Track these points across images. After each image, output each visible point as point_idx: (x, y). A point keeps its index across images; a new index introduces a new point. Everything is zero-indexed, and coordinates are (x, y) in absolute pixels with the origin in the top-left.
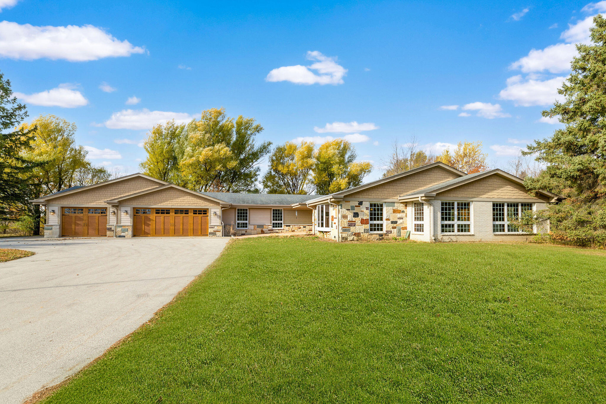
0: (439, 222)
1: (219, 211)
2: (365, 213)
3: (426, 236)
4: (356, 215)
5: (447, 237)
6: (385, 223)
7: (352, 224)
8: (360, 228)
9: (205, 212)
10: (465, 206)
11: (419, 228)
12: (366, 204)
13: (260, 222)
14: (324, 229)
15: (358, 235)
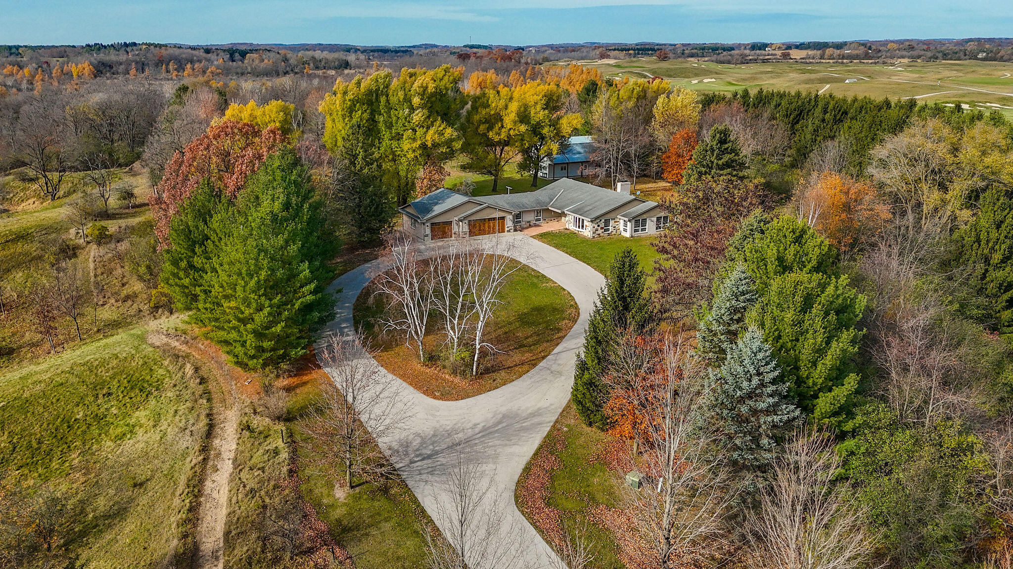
0: (634, 229)
1: (511, 217)
2: (602, 225)
3: (627, 235)
4: (599, 226)
5: (636, 234)
6: (610, 228)
7: (597, 230)
8: (600, 231)
9: (503, 218)
10: (644, 221)
11: (625, 230)
12: (603, 221)
13: (528, 219)
14: (580, 230)
15: (599, 234)
